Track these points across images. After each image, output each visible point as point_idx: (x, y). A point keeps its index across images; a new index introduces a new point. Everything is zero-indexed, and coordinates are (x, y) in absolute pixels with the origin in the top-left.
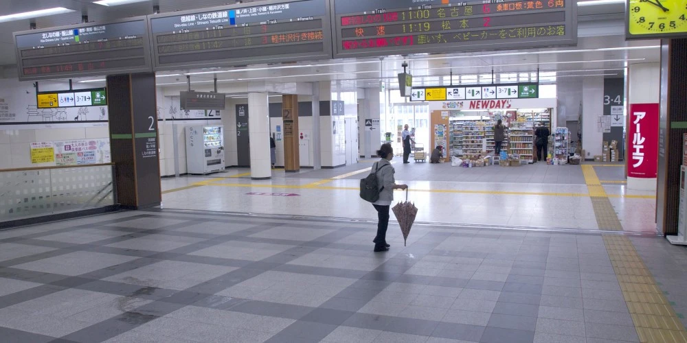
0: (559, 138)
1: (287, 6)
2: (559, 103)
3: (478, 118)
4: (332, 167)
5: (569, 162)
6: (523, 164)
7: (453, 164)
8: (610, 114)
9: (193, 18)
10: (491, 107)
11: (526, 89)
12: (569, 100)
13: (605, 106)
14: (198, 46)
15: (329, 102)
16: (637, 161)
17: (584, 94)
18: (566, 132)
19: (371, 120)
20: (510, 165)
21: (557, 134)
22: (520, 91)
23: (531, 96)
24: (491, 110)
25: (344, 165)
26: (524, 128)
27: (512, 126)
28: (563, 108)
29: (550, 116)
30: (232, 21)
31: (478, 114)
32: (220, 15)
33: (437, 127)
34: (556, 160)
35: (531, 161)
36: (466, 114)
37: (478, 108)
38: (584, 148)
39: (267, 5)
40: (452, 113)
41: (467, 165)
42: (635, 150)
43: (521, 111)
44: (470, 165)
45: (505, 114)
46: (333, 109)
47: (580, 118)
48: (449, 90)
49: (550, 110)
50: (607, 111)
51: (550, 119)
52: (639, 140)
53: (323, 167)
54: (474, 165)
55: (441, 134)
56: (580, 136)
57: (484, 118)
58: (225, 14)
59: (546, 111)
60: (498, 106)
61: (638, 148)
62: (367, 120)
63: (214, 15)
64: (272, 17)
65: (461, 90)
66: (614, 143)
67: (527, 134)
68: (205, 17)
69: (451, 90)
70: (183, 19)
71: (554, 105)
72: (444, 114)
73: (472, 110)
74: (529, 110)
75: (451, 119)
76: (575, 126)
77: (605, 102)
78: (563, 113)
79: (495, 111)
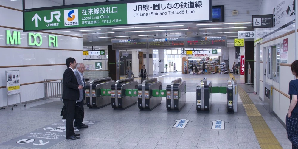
0: (222, 66)
1: (177, 39)
2: (222, 55)
3: (197, 59)
4: (153, 75)
5: (226, 73)
6: (212, 74)
7: (190, 74)
8: (237, 58)
9: (158, 39)
10: (201, 56)
11: (214, 51)
12: (225, 54)
13: (236, 56)
14: (158, 45)
15: (152, 54)
16: (243, 71)
17: (230, 52)
18: (225, 64)
19: (161, 60)
20: (208, 74)
21: (222, 65)
22: (212, 52)
23: (215, 53)
24: (201, 57)
25: (156, 74)
26: (212, 63)
27: (208, 62)
28: (224, 56)
29: (219, 59)
30: (166, 40)
31: (197, 58)
32: (164, 39)
33: (184, 62)
34: (221, 72)
35: (214, 73)
36: (193, 58)
37: (197, 56)
38: (230, 69)
39: (172, 38)
40: (189, 58)
41: (195, 74)
42: (242, 68)
43: (211, 57)
44: (196, 74)
45: (205, 58)
46: (153, 56)
47: (229, 59)
48: (193, 51)
49: (219, 57)
50: (237, 57)
51: (219, 60)
52: (243, 65)
53: (150, 75)
54: (197, 74)
55: (186, 64)
56: (229, 65)
57: (199, 59)
58: (165, 39)
59: (218, 57)
60: (204, 56)
61: (243, 67)
62: (159, 60)
63: (162, 39)
64: (174, 40)
65: (196, 51)
66: (239, 67)
67: (213, 65)
68: (160, 39)
69: (194, 51)
70: (155, 39)
71: (221, 55)
72: (187, 58)
73: (195, 57)
74: (213, 57)
75: (189, 60)
76: (227, 62)
77: (236, 54)
78: (223, 58)
79: (202, 57)
